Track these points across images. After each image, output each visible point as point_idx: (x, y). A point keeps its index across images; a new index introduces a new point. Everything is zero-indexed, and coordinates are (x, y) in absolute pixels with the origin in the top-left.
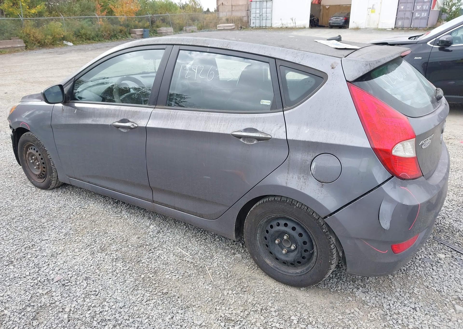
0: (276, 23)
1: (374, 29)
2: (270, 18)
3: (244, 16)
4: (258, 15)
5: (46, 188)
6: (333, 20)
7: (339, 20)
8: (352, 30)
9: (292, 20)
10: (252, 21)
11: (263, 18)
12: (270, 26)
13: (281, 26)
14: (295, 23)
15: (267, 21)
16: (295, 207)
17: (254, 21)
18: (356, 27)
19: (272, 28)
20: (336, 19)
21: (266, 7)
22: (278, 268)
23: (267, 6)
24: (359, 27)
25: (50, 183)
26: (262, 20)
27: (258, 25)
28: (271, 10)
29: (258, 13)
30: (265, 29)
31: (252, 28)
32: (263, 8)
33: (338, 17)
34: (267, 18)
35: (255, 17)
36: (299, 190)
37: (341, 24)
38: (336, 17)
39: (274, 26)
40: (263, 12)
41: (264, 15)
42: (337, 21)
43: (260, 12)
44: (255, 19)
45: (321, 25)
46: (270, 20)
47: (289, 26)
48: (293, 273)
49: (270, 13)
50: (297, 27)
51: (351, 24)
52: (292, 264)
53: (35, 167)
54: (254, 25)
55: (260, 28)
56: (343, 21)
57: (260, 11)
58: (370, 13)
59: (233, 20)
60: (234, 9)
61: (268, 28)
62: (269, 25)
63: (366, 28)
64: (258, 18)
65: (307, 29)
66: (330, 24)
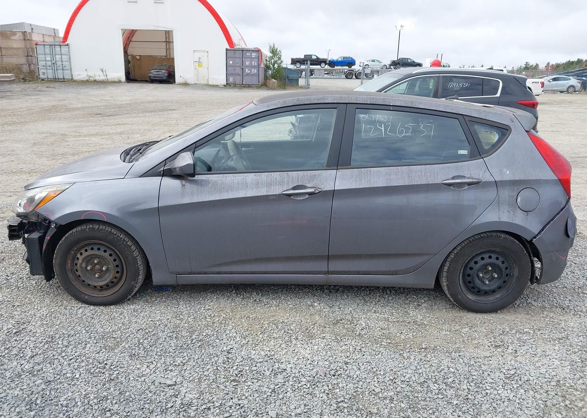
0: (79, 74)
1: (204, 85)
2: (68, 67)
3: (22, 63)
4: (49, 63)
6: (154, 73)
7: (160, 73)
8: (181, 85)
9: (102, 71)
10: (41, 71)
11: (58, 68)
12: (71, 78)
13: (86, 78)
14: (106, 75)
15: (65, 71)
16: (502, 238)
17: (45, 71)
18: (184, 82)
19: (74, 81)
20: (157, 72)
21: (60, 53)
23: (62, 51)
24: (188, 83)
25: (130, 292)
26: (57, 70)
27: (51, 76)
28: (68, 57)
29: (49, 61)
30: (62, 81)
31: (43, 80)
32: (55, 55)
33: (159, 69)
34: (64, 68)
35: (45, 65)
37: (165, 78)
38: (157, 69)
39: (76, 78)
40: (57, 60)
41: (59, 63)
42: (159, 74)
43: (53, 58)
44: (45, 68)
46: (69, 70)
47: (97, 78)
48: (493, 300)
49: (68, 61)
50: (110, 80)
51: (178, 79)
54: (45, 77)
55: (55, 80)
56: (166, 75)
57: (51, 57)
58: (197, 67)
59: (6, 69)
60: (6, 54)
61: (67, 81)
62: (68, 76)
63: (196, 84)
64: (51, 68)
65: (124, 83)
66: (151, 78)
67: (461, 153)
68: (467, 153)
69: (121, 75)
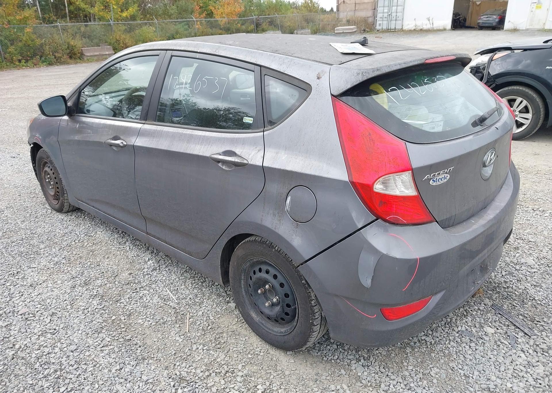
0: (409, 25)
1: (538, 30)
2: (400, 18)
3: (369, 16)
4: (386, 15)
5: (60, 210)
6: (483, 19)
7: (491, 19)
8: (508, 32)
9: (429, 20)
10: (378, 23)
11: (393, 19)
12: (401, 28)
13: (414, 28)
14: (433, 24)
15: (397, 22)
16: (274, 250)
17: (381, 22)
18: (513, 28)
19: (403, 31)
20: (487, 17)
21: (396, 5)
22: (263, 324)
23: (398, 3)
24: (518, 28)
25: (62, 206)
26: (391, 20)
27: (385, 27)
28: (402, 7)
29: (386, 13)
30: (394, 31)
31: (378, 31)
32: (392, 6)
33: (490, 15)
34: (397, 19)
35: (382, 17)
36: (273, 229)
37: (494, 24)
38: (487, 15)
39: (405, 28)
40: (393, 11)
41: (394, 14)
42: (488, 20)
43: (389, 10)
44: (382, 19)
45: (469, 26)
46: (401, 20)
47: (425, 27)
48: (277, 332)
49: (401, 12)
50: (435, 29)
51: (507, 25)
52: (276, 321)
53: (50, 187)
54: (380, 28)
55: (388, 31)
56: (497, 20)
57: (388, 9)
58: (534, 10)
59: (355, 22)
60: (358, 8)
61: (397, 31)
62: (399, 27)
63: (527, 30)
64: (386, 19)
65: (447, 31)
66: (479, 24)
67: (247, 121)
68: (252, 122)
69: (447, 22)
